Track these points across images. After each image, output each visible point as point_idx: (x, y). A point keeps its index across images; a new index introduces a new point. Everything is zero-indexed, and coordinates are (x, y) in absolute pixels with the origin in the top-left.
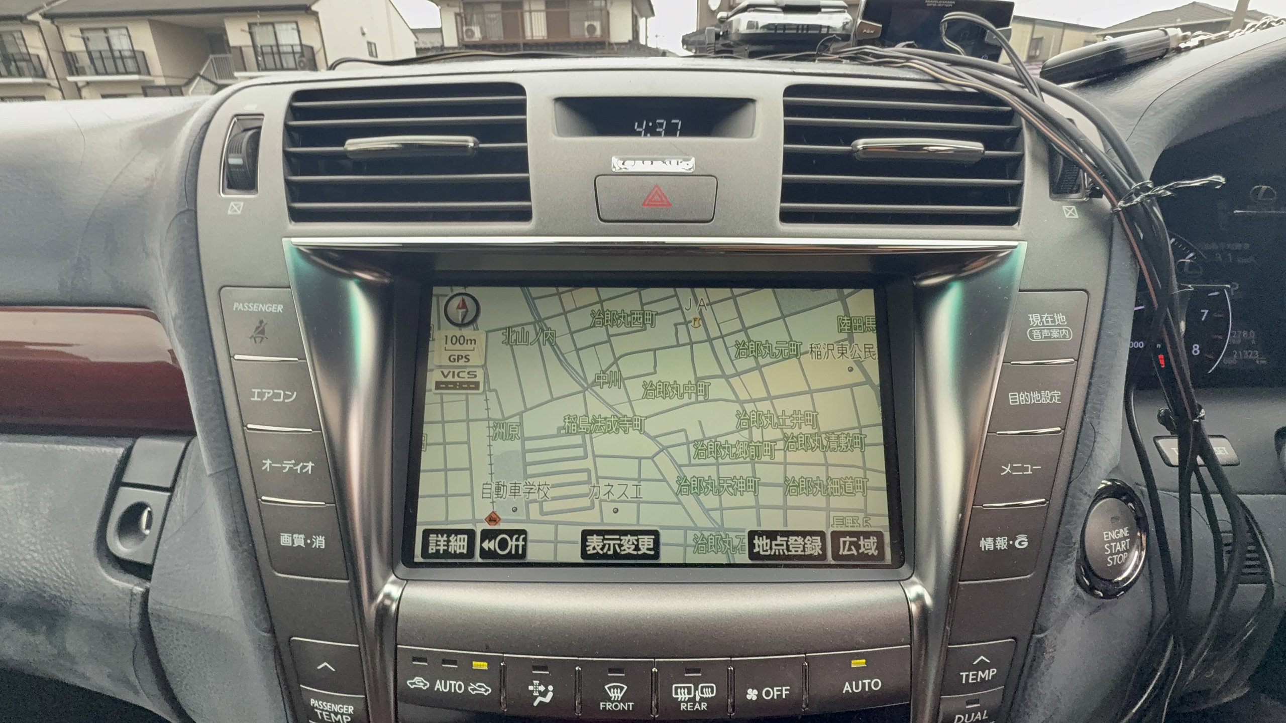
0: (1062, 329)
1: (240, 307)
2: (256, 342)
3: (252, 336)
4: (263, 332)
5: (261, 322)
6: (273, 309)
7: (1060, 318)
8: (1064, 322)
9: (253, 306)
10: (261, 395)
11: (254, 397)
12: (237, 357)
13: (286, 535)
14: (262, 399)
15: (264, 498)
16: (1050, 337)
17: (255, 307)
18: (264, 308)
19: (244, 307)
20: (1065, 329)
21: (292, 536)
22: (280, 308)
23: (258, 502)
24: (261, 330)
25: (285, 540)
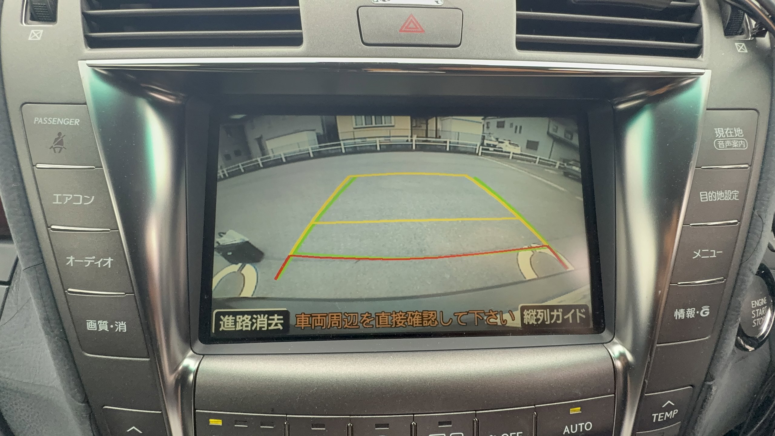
0: (740, 140)
1: (41, 121)
2: (55, 152)
3: (52, 147)
4: (61, 143)
5: (60, 134)
6: (70, 123)
7: (739, 131)
8: (741, 135)
9: (52, 120)
10: (61, 199)
11: (56, 202)
12: (39, 166)
13: (91, 321)
14: (63, 203)
15: (69, 290)
16: (731, 147)
17: (54, 121)
18: (62, 122)
19: (44, 121)
20: (743, 140)
21: (97, 323)
22: (77, 122)
23: (65, 294)
24: (59, 142)
25: (91, 325)
